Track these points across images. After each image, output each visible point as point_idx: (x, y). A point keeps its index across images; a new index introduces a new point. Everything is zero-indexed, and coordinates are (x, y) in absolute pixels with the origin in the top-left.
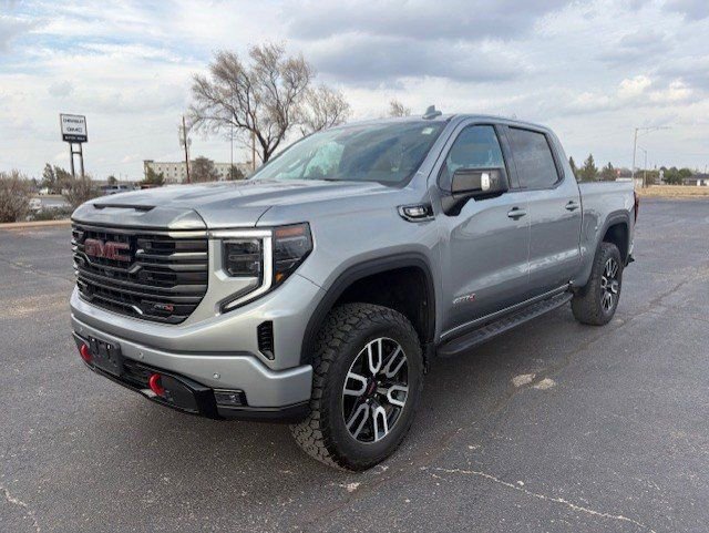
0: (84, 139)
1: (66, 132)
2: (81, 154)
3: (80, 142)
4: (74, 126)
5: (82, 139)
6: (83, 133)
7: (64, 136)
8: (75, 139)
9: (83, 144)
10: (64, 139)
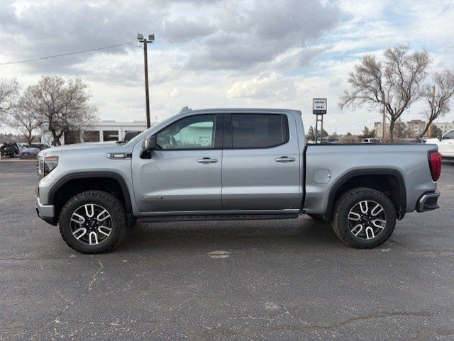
0: (325, 112)
1: (315, 109)
2: (322, 121)
3: (322, 114)
4: (320, 105)
5: (323, 112)
6: (325, 109)
7: (314, 111)
8: (320, 112)
9: (324, 115)
10: (314, 113)
